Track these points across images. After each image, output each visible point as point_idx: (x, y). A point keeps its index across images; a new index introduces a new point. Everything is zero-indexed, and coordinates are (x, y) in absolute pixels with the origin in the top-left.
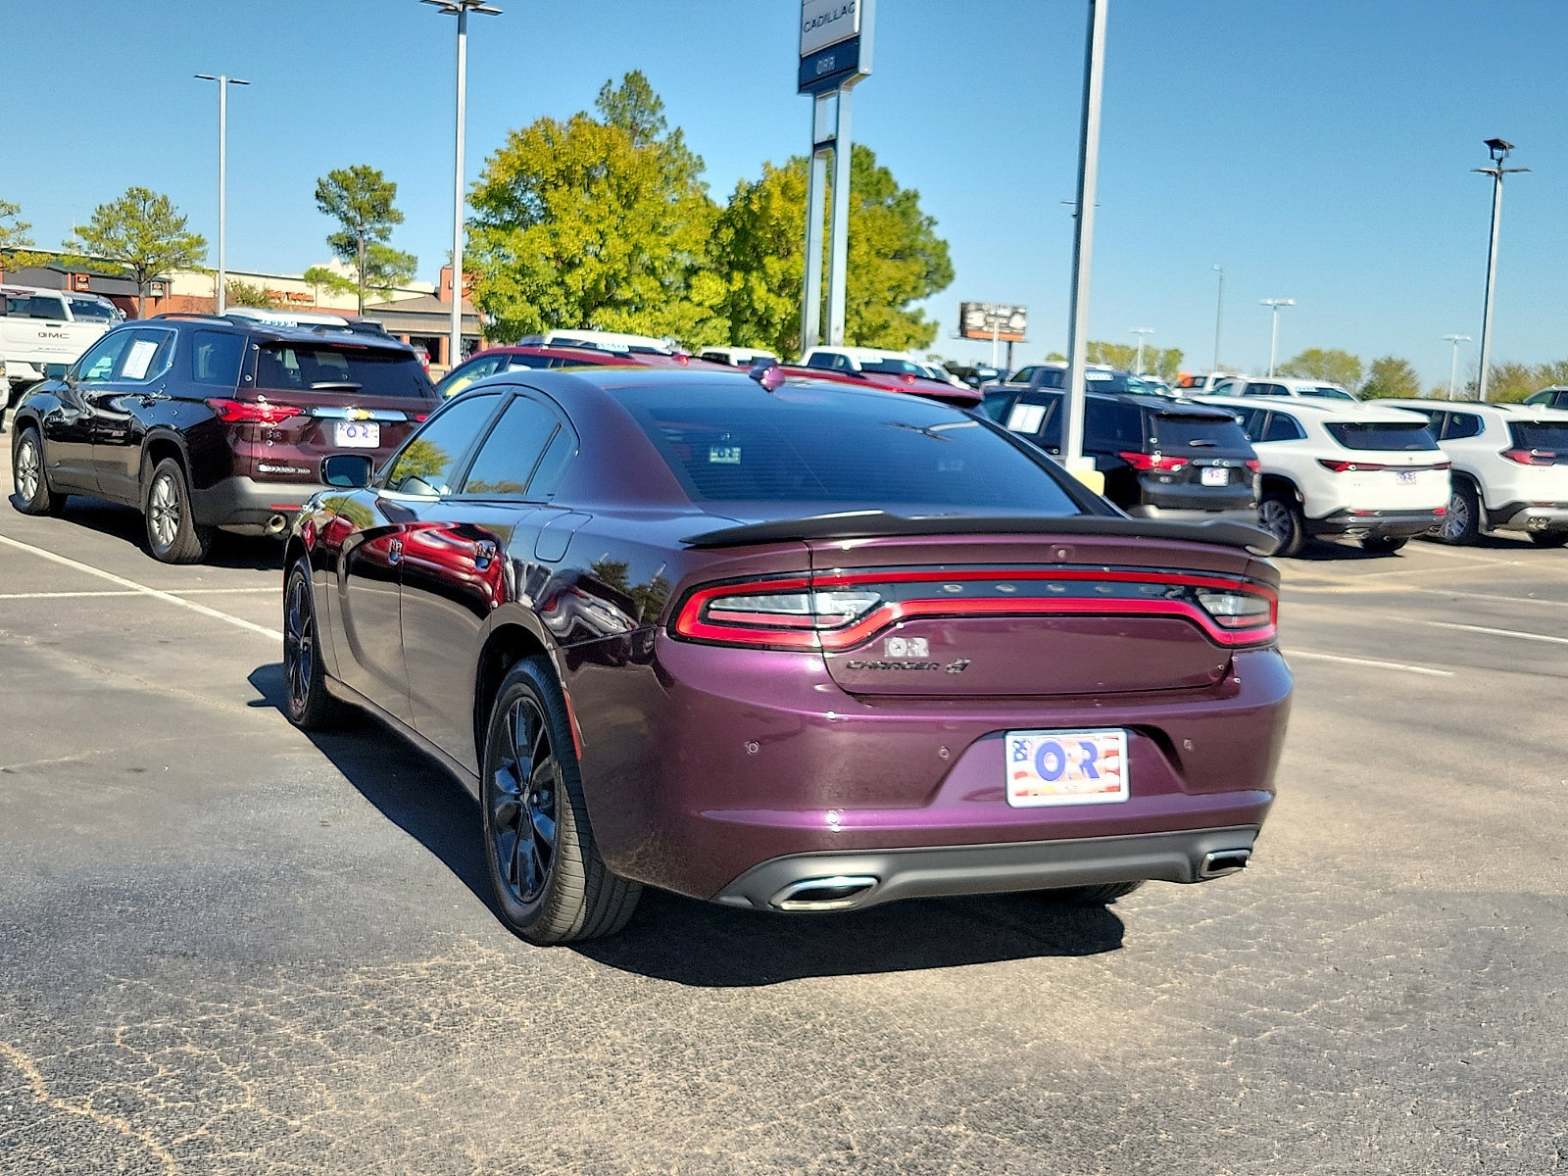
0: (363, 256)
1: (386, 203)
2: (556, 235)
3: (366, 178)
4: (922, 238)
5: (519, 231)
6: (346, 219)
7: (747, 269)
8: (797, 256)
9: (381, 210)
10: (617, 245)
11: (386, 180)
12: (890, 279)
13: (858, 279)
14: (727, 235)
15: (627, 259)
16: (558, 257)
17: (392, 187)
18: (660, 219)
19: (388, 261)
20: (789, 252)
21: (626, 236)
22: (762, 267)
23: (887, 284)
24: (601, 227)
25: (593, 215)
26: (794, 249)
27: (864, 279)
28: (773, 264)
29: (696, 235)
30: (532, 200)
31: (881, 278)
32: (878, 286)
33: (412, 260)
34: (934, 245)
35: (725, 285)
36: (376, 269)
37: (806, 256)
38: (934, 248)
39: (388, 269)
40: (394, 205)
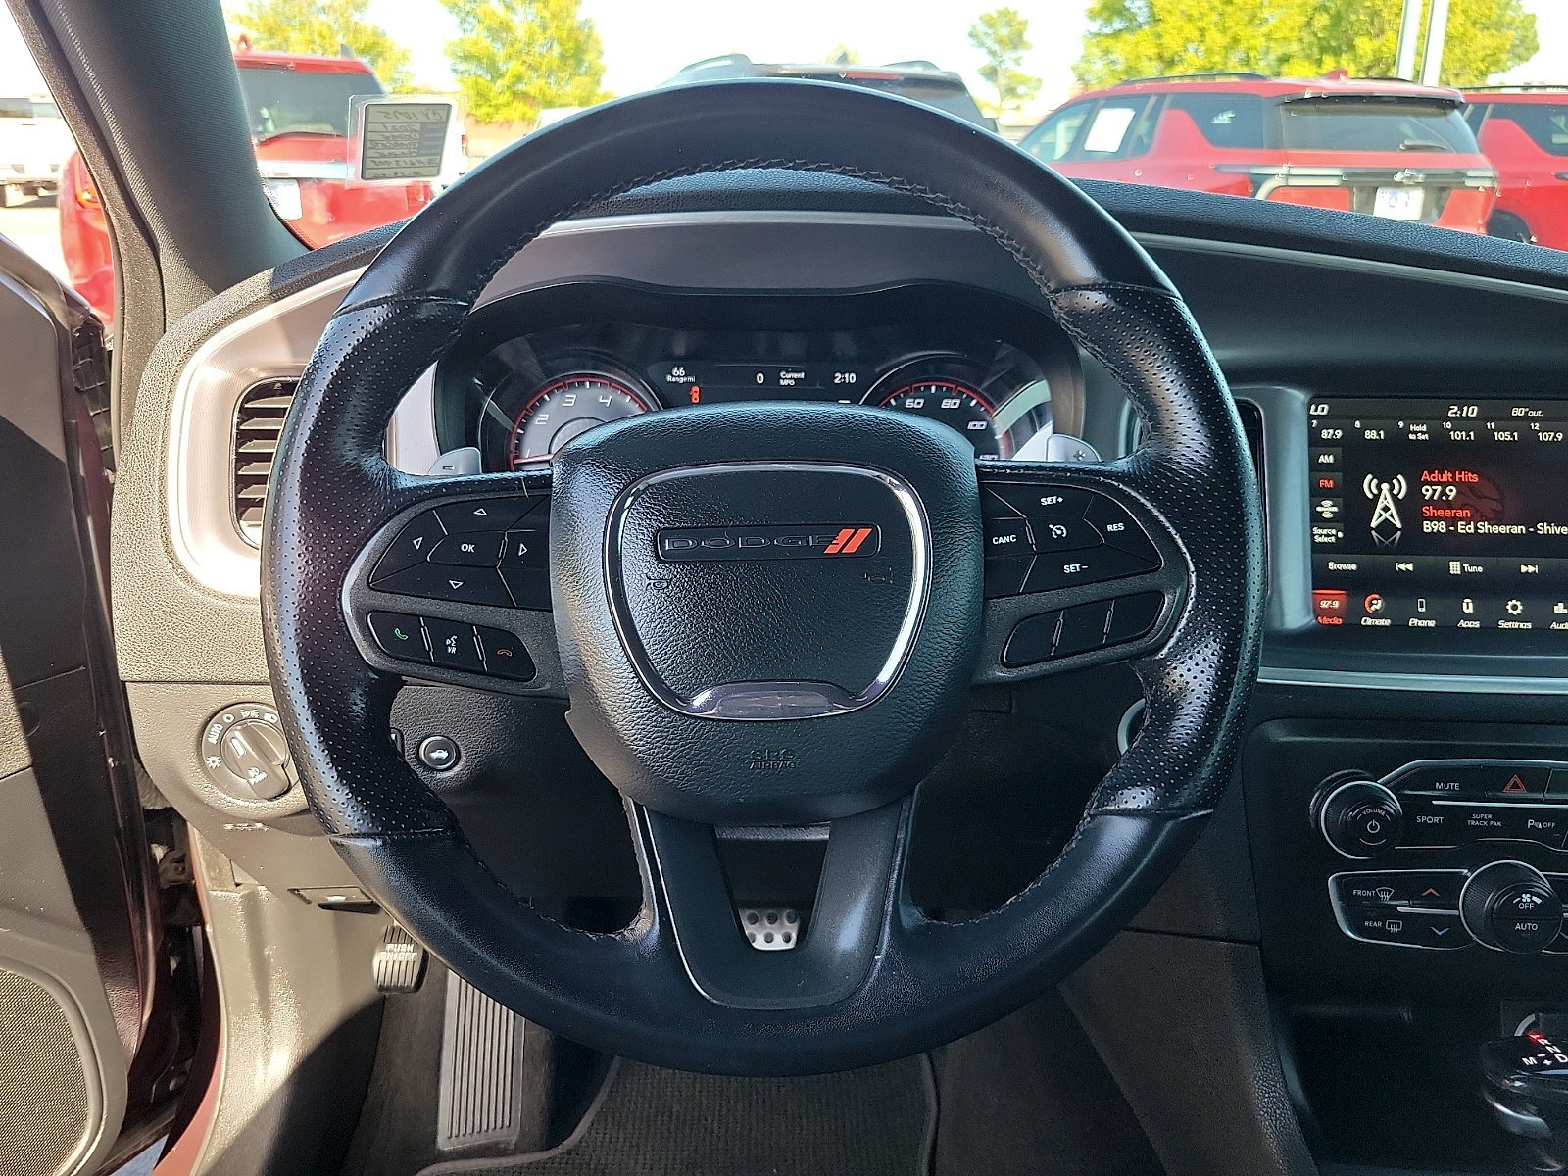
0: (1002, 81)
1: (1020, 35)
2: (1159, 36)
3: (1007, 16)
4: (1510, 12)
5: (1127, 37)
6: (992, 53)
7: (1336, 52)
8: (1390, 35)
9: (1016, 41)
10: (1216, 39)
11: (1021, 17)
12: (1483, 48)
13: (1451, 51)
14: (1322, 20)
15: (1223, 52)
16: (1161, 57)
17: (1025, 23)
18: (1258, 10)
19: (1022, 83)
20: (1382, 32)
21: (1224, 31)
22: (1352, 47)
23: (1481, 54)
24: (1201, 24)
25: (1195, 13)
26: (1386, 27)
27: (1458, 51)
28: (1365, 46)
29: (1290, 23)
30: (1139, 8)
31: (1474, 47)
32: (1472, 56)
33: (1039, 81)
34: (1522, 18)
35: (1314, 68)
36: (1011, 91)
37: (1400, 34)
38: (1522, 21)
39: (1021, 90)
40: (1026, 37)
